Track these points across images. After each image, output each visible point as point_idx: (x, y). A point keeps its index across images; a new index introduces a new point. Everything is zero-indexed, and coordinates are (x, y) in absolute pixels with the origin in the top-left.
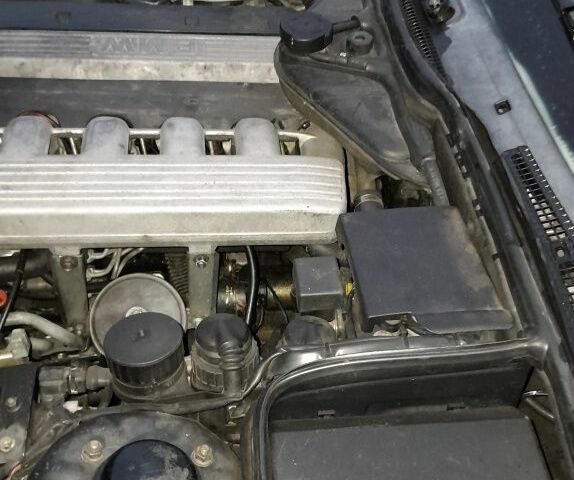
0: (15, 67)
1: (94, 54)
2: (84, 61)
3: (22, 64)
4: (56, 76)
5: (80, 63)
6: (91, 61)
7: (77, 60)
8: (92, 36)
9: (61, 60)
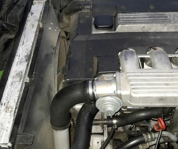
0: (141, 28)
1: (171, 22)
2: (168, 24)
3: (144, 27)
4: (156, 31)
5: (166, 25)
6: (171, 24)
7: (165, 24)
8: (167, 14)
9: (159, 25)
